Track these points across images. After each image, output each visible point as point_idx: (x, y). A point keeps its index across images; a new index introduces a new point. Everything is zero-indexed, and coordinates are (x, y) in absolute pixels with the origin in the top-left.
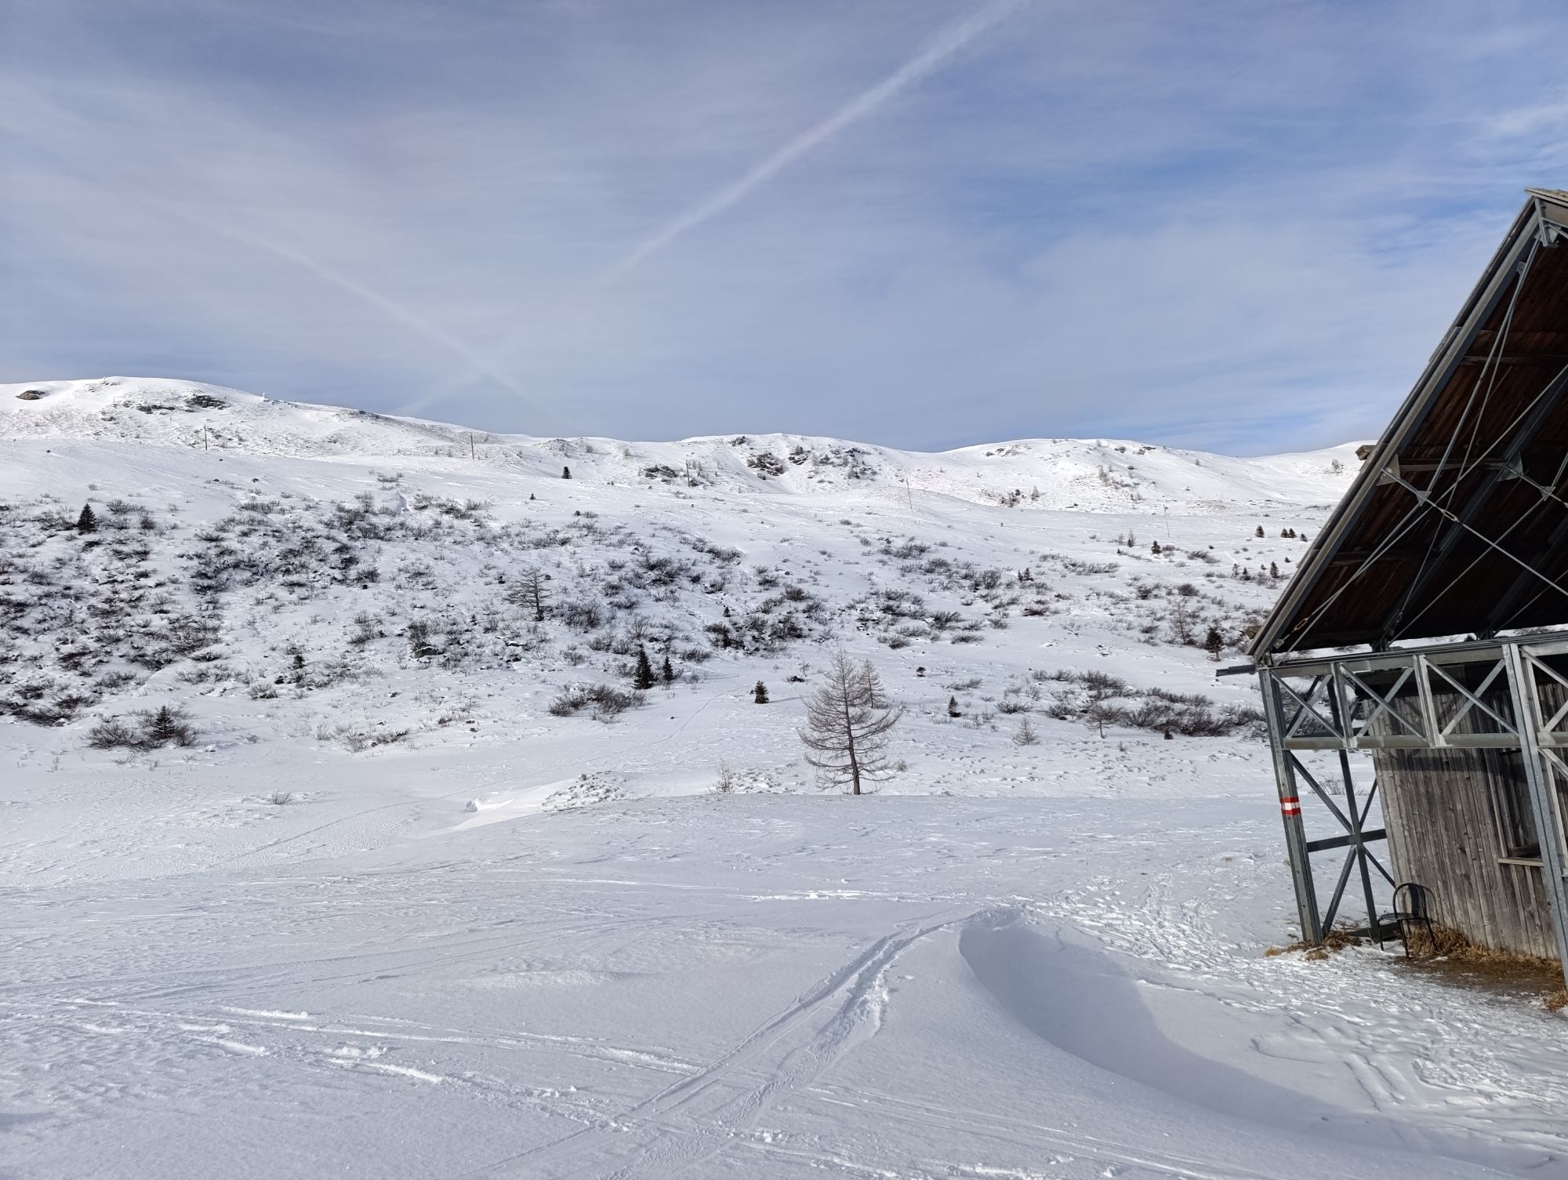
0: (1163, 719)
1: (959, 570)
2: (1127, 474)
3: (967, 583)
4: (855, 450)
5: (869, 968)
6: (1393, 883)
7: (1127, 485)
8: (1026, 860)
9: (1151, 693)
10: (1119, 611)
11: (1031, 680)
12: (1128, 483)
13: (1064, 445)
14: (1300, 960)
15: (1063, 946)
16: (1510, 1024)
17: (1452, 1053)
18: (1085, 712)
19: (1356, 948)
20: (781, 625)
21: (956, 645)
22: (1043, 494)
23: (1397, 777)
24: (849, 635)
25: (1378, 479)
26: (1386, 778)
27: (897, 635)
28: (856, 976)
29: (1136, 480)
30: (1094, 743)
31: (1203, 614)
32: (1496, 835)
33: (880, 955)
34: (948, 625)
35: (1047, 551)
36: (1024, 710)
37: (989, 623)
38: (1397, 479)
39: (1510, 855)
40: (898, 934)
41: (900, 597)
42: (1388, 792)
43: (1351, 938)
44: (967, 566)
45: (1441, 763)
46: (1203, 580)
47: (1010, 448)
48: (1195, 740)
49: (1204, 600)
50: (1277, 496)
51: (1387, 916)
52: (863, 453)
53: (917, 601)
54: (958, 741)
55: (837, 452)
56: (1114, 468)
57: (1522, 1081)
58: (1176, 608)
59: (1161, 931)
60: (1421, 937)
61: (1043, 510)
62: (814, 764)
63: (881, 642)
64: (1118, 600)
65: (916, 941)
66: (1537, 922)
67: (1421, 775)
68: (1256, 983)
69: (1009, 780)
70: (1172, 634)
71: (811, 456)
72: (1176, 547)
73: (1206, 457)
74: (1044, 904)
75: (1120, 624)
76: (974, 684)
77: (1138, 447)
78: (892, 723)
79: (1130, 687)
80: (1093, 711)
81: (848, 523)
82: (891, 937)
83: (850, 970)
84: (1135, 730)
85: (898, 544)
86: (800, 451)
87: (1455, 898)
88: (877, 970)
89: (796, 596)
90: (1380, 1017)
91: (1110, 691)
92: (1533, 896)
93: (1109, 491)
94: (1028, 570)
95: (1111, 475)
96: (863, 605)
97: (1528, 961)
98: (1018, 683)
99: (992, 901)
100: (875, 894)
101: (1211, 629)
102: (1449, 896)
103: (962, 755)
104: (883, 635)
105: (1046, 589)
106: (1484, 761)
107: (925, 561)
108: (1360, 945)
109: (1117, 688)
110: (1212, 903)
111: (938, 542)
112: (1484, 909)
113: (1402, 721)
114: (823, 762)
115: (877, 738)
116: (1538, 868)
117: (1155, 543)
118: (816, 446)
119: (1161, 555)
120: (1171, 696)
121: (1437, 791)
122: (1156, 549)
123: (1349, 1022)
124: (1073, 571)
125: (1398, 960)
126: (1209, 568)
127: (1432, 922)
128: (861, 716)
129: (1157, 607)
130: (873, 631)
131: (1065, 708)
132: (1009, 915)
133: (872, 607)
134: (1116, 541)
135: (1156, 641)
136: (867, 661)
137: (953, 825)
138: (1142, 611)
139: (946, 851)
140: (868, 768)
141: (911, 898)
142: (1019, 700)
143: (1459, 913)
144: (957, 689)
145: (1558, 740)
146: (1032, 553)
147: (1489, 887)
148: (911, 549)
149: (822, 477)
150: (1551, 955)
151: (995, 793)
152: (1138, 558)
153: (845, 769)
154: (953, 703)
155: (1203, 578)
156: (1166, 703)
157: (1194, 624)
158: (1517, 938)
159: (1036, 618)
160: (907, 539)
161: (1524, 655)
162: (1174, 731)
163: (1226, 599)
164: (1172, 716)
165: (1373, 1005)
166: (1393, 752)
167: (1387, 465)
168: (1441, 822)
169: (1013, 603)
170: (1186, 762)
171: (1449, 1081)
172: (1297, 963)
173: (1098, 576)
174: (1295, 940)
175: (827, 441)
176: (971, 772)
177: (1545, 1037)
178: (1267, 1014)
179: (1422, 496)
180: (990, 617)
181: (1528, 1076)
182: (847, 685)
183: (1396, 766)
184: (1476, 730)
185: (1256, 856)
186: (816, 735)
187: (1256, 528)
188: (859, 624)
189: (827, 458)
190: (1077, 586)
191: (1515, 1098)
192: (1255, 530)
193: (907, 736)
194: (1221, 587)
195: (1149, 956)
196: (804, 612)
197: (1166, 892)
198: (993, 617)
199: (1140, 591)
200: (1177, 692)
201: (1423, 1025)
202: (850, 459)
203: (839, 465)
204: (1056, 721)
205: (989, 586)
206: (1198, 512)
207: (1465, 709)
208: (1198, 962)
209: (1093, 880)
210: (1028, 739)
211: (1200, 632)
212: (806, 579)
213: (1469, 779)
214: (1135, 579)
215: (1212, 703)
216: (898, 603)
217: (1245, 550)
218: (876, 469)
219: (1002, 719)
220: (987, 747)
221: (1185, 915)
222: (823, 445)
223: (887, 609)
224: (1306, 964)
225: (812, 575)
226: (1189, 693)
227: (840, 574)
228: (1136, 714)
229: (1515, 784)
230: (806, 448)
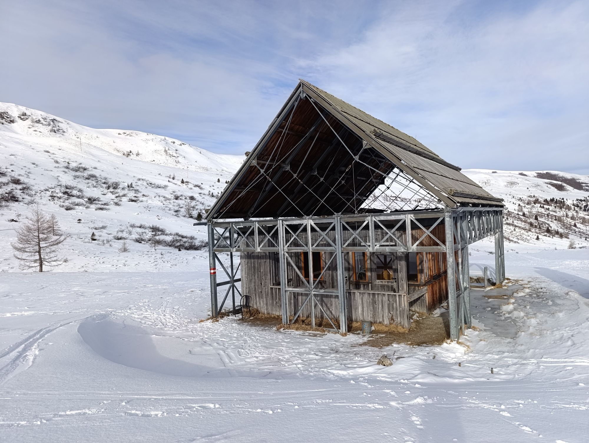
0: (178, 244)
1: (101, 180)
2: (175, 152)
3: (105, 186)
4: (54, 120)
5: (31, 342)
6: (241, 295)
7: (174, 156)
8: (115, 295)
9: (175, 234)
10: (166, 203)
11: (129, 227)
12: (175, 156)
13: (151, 136)
14: (210, 323)
15: (125, 326)
16: (266, 336)
17: (249, 346)
18: (149, 240)
19: (228, 317)
20: (7, 195)
21: (97, 211)
22: (141, 154)
23: (246, 261)
24: (44, 203)
25: (250, 164)
26: (243, 262)
27: (69, 205)
28: (23, 345)
29: (178, 155)
30: (151, 252)
31: (197, 207)
32: (271, 279)
33: (38, 336)
34: (94, 202)
35: (140, 177)
36: (125, 239)
37: (113, 203)
38: (256, 164)
39: (273, 285)
40: (49, 327)
41: (72, 188)
42: (243, 266)
43: (227, 314)
44: (106, 179)
45: (259, 257)
46: (198, 195)
47: (129, 133)
48: (189, 252)
49: (198, 202)
50: (225, 169)
51: (238, 306)
52: (59, 122)
53: (80, 191)
54: (94, 250)
55: (45, 119)
56: (170, 149)
57: (267, 352)
58: (187, 204)
59: (164, 317)
60: (247, 312)
61: (141, 161)
62: (19, 258)
63: (61, 207)
64: (166, 199)
65: (57, 329)
66: (278, 304)
67: (253, 260)
68: (194, 332)
69: (115, 266)
70: (185, 213)
71: (30, 118)
72: (190, 182)
73: (203, 151)
74: (120, 311)
75: (166, 208)
76: (104, 227)
77: (180, 142)
78: (62, 242)
79: (168, 232)
80: (153, 240)
81: (48, 152)
82: (44, 329)
83: (21, 343)
84: (168, 248)
85: (73, 165)
86: (24, 114)
87: (258, 299)
88: (35, 342)
89: (17, 182)
90: (231, 338)
91: (160, 233)
92: (278, 297)
93: (167, 158)
94: (132, 183)
95: (168, 151)
96: (53, 190)
97: (274, 316)
98: (123, 228)
99: (98, 312)
100: (41, 312)
101: (199, 213)
102: (256, 298)
103: (95, 256)
104: (62, 204)
105: (139, 192)
106: (270, 256)
107: (86, 174)
108: (229, 316)
109: (163, 232)
110: (184, 306)
111: (93, 167)
112: (265, 302)
113: (249, 243)
114: (24, 257)
115: (53, 248)
116: (280, 288)
117: (182, 179)
118: (33, 114)
119: (184, 184)
120: (182, 236)
121: (256, 266)
122: (183, 182)
123: (221, 341)
124: (150, 186)
125: (240, 320)
126: (200, 191)
127: (251, 307)
128: (46, 238)
129: (181, 203)
130: (57, 202)
131: (142, 239)
132: (104, 316)
133: (58, 191)
134: (168, 177)
135: (179, 215)
136: (53, 215)
137: (86, 283)
138: (175, 204)
139: (80, 294)
140: (48, 261)
141: (59, 313)
142: (123, 235)
143: (258, 304)
144: (96, 229)
145: (289, 250)
146: (134, 177)
147: (267, 295)
148: (79, 168)
149: (36, 129)
150: (280, 314)
151: (108, 271)
152: (176, 184)
153: (35, 261)
154: (93, 235)
155: (198, 194)
156: (180, 238)
157: (193, 210)
158: (272, 310)
159: (133, 203)
160: (78, 164)
161: (283, 224)
162: (182, 248)
163: (205, 203)
164: (182, 243)
165: (229, 334)
166: (246, 253)
167: (253, 159)
168: (256, 276)
169: (124, 196)
170: (185, 259)
171: (247, 355)
172: (209, 324)
173: (160, 189)
174: (209, 317)
175: (40, 113)
176: (98, 263)
177: (275, 338)
178: (196, 341)
179: (262, 171)
180: (114, 201)
181: (268, 350)
182: (39, 224)
183: (246, 258)
184: (269, 246)
185: (202, 290)
186: (21, 246)
187: (218, 179)
188: (50, 198)
189: (39, 121)
190: (151, 192)
191: (264, 357)
192: (217, 180)
193: (70, 248)
194: (204, 198)
195: (159, 326)
196: (21, 190)
197: (169, 304)
198: (115, 201)
199: (175, 197)
200: (184, 234)
201: (243, 339)
202: (52, 123)
203: (46, 125)
204: (138, 243)
205: (114, 188)
206: (199, 170)
207: (266, 240)
208: (176, 327)
209: (142, 301)
210: (125, 250)
211: (195, 213)
212: (23, 175)
213: (265, 262)
214: (174, 192)
215: (196, 239)
216: (71, 191)
217: (213, 186)
218: (65, 130)
219: (115, 242)
220: (107, 253)
221: (174, 311)
222: (38, 114)
223: (65, 193)
224: (212, 324)
225: (27, 173)
226: (189, 235)
227: (42, 175)
228: (169, 242)
229: (277, 263)
230: (28, 113)
